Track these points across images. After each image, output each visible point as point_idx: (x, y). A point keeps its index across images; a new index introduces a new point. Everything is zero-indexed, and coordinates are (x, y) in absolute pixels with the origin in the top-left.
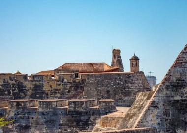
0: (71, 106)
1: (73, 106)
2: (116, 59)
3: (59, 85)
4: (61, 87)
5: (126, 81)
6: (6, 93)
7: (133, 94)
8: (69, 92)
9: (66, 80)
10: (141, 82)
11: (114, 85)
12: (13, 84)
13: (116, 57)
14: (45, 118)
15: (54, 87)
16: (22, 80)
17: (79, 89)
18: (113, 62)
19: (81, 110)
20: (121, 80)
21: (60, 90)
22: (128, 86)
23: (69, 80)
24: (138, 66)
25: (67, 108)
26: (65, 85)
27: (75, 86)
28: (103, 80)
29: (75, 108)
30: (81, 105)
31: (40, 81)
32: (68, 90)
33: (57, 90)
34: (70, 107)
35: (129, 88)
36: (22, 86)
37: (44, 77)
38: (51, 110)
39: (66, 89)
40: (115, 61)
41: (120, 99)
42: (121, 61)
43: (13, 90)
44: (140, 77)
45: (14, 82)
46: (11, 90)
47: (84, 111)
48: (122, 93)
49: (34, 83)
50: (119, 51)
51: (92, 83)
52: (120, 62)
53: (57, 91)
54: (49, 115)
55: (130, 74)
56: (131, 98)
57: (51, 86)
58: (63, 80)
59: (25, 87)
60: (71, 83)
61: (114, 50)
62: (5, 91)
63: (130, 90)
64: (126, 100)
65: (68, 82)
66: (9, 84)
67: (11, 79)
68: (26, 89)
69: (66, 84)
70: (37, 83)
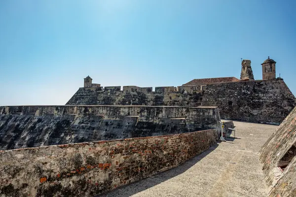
0: (143, 114)
1: (146, 114)
2: (245, 70)
3: (179, 96)
4: (181, 98)
5: (255, 91)
6: (127, 103)
7: (265, 106)
8: (188, 104)
9: (186, 92)
10: (278, 91)
11: (239, 94)
12: (134, 95)
13: (246, 68)
14: (106, 130)
15: (173, 98)
16: (145, 92)
17: (199, 101)
18: (242, 74)
19: (157, 121)
20: (248, 89)
21: (179, 101)
22: (258, 96)
23: (189, 91)
24: (274, 71)
25: (137, 118)
26: (184, 96)
27: (195, 98)
28: (225, 90)
29: (147, 118)
30: (158, 113)
31: (161, 93)
32: (187, 102)
33: (177, 101)
34: (141, 116)
35: (260, 98)
36: (145, 98)
37: (165, 89)
38: (117, 119)
39: (185, 100)
40: (244, 72)
41: (246, 112)
42: (252, 71)
43: (133, 101)
44: (277, 85)
45: (135, 93)
46: (131, 101)
47: (161, 123)
48: (248, 105)
49: (156, 95)
50: (249, 62)
51: (211, 93)
52: (250, 73)
53: (176, 103)
54: (113, 126)
55: (261, 81)
56: (263, 111)
57: (170, 98)
58: (183, 92)
59: (148, 98)
60: (190, 95)
61: (244, 61)
62: (126, 101)
63: (261, 101)
64: (255, 114)
65: (188, 94)
66: (130, 95)
67: (133, 91)
68: (148, 100)
69: (186, 96)
70: (158, 95)
